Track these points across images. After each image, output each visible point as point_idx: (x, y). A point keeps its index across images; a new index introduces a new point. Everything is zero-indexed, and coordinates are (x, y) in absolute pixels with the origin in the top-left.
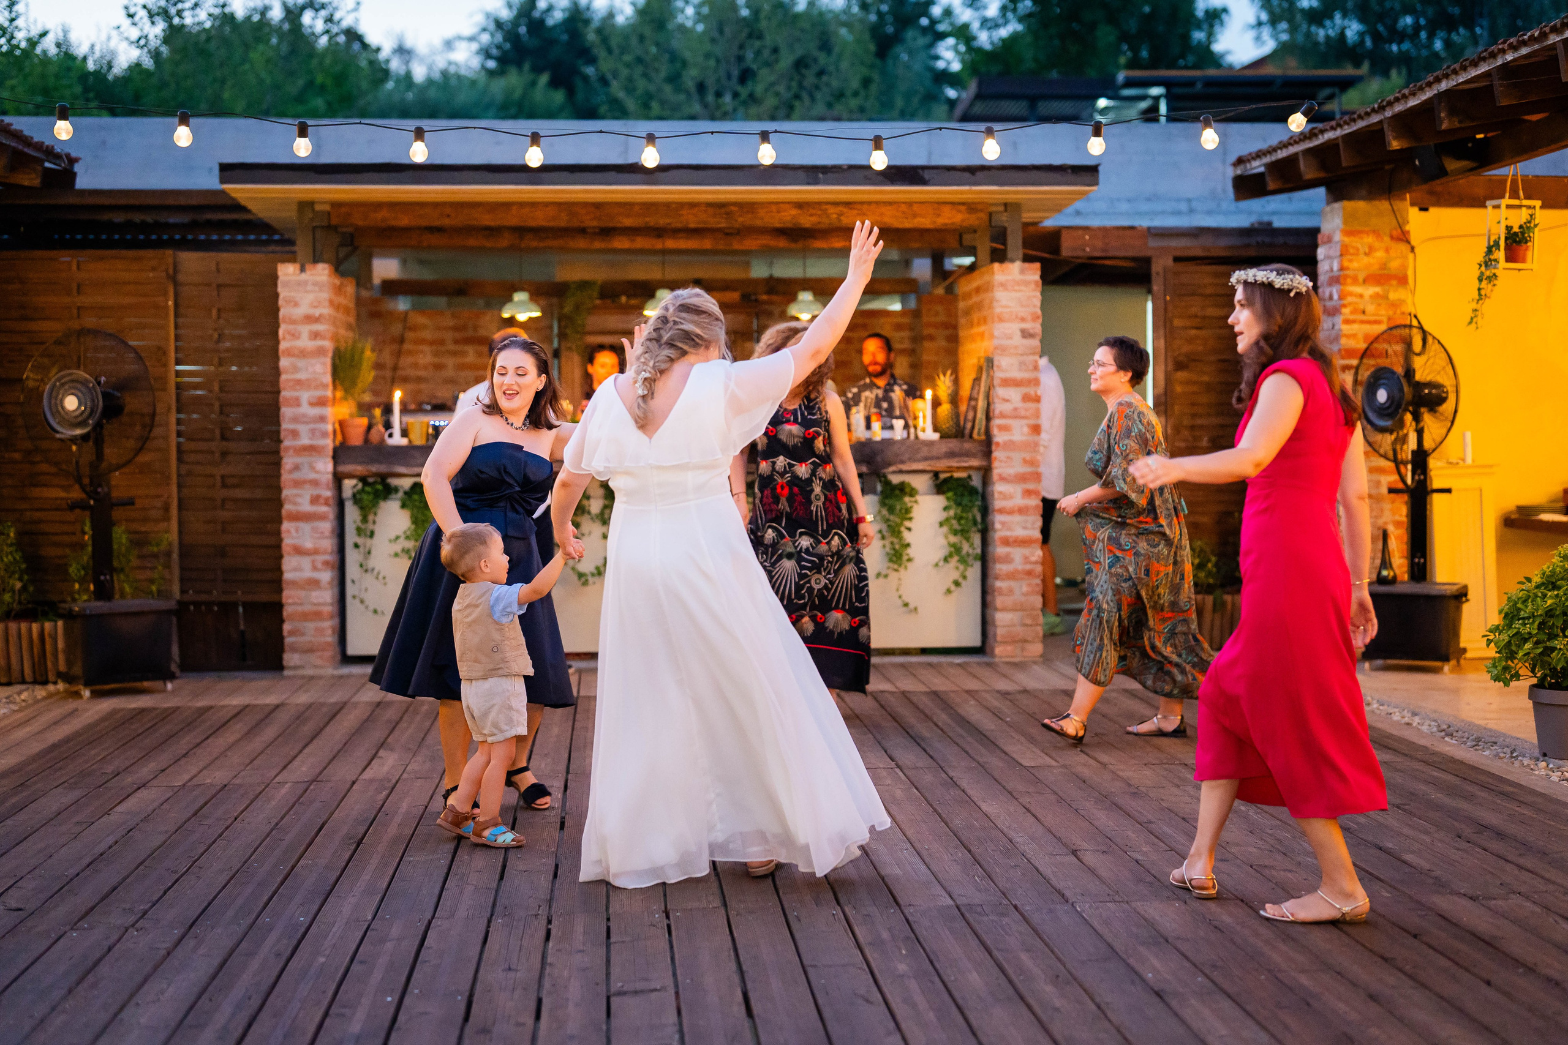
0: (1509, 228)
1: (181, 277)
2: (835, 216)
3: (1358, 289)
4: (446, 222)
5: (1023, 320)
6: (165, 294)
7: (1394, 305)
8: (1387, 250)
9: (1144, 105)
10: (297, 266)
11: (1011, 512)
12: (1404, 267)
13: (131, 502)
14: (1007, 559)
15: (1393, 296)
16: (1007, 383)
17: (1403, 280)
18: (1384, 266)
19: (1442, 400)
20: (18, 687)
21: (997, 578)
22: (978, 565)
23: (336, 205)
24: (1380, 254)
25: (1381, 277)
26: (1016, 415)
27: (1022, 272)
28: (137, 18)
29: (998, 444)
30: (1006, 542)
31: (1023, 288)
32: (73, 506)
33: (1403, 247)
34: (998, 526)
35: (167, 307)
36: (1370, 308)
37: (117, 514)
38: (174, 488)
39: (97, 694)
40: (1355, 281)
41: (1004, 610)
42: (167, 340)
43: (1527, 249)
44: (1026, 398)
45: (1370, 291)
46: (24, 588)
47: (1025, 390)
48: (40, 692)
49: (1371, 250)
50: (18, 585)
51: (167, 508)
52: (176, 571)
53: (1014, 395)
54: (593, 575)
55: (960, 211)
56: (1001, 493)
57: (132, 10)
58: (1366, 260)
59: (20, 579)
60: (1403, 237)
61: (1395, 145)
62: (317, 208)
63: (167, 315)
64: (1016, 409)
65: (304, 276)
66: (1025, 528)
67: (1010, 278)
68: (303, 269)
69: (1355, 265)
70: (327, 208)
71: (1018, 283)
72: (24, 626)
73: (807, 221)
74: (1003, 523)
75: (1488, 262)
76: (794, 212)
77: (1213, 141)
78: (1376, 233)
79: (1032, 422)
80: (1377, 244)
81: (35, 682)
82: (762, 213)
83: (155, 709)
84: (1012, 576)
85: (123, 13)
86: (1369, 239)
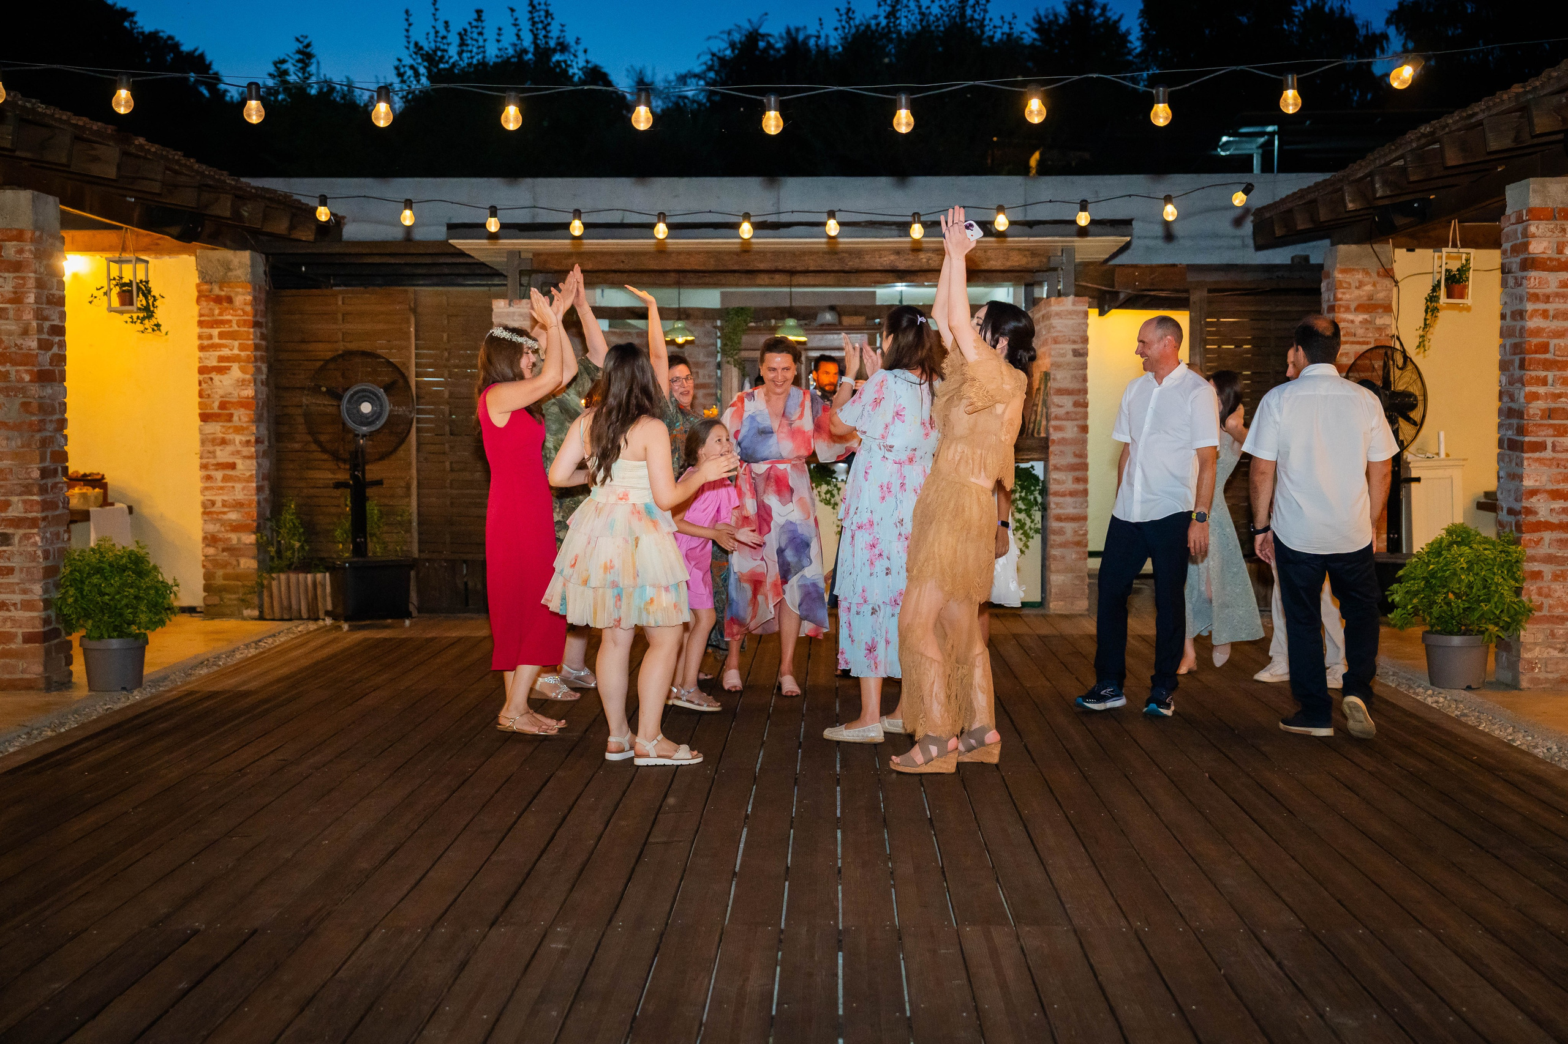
0: (1448, 271)
1: (419, 310)
2: (924, 260)
3: (1350, 317)
4: (621, 266)
5: (1074, 342)
6: (408, 322)
7: (1380, 329)
8: (1374, 285)
9: (1262, 140)
10: (507, 301)
11: (1063, 495)
12: (1389, 298)
13: (379, 483)
14: (1061, 532)
15: (1379, 322)
16: (1060, 392)
17: (1388, 309)
18: (1370, 298)
19: (1413, 407)
20: (297, 622)
21: (1052, 547)
22: (1038, 538)
23: (537, 254)
24: (1368, 288)
25: (1369, 307)
26: (1068, 417)
27: (1074, 304)
28: (405, 78)
29: (1054, 441)
30: (1059, 518)
31: (1074, 317)
32: (338, 485)
33: (1387, 282)
34: (1052, 506)
35: (408, 333)
36: (1360, 332)
37: (370, 492)
38: (414, 472)
39: (352, 629)
40: (1347, 309)
41: (1058, 571)
42: (409, 358)
43: (1464, 287)
44: (1076, 404)
45: (1360, 317)
46: (302, 547)
47: (1076, 398)
48: (312, 626)
49: (1361, 285)
50: (297, 545)
51: (408, 487)
52: (415, 535)
53: (1067, 402)
55: (1025, 256)
56: (1055, 480)
57: (402, 70)
58: (1357, 292)
59: (299, 541)
60: (1388, 273)
61: (1351, 206)
62: (523, 255)
63: (409, 338)
64: (1067, 413)
65: (512, 309)
66: (1075, 508)
67: (1062, 308)
68: (510, 305)
69: (1348, 296)
70: (530, 256)
71: (1070, 313)
72: (301, 576)
73: (902, 264)
74: (1057, 504)
75: (1432, 298)
76: (892, 257)
78: (1366, 272)
79: (1080, 423)
80: (1367, 279)
81: (309, 619)
82: (867, 258)
83: (394, 639)
84: (1063, 545)
85: (394, 72)
86: (1360, 276)
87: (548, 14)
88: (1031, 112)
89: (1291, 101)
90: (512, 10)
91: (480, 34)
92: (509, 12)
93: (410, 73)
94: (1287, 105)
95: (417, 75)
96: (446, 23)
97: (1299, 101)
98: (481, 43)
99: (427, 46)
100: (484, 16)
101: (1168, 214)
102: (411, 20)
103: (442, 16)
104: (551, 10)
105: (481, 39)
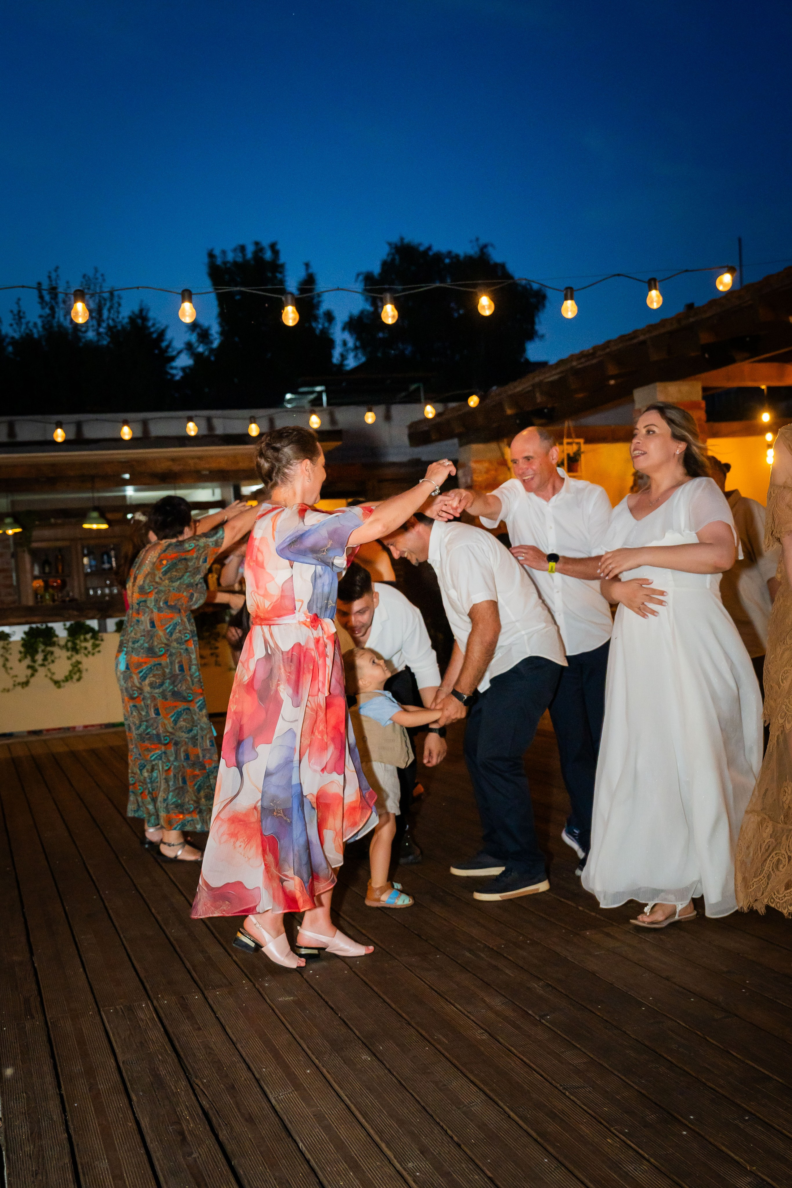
0: (568, 455)
8: (494, 470)
9: (311, 397)
18: (493, 478)
24: (490, 472)
43: (578, 465)
49: (486, 470)
54: (63, 681)
61: (509, 412)
69: (478, 478)
73: (176, 468)
76: (169, 463)
77: (432, 413)
78: (488, 461)
80: (491, 467)
86: (484, 464)
88: (483, 307)
89: (655, 299)
94: (652, 302)
97: (661, 299)
101: (428, 413)
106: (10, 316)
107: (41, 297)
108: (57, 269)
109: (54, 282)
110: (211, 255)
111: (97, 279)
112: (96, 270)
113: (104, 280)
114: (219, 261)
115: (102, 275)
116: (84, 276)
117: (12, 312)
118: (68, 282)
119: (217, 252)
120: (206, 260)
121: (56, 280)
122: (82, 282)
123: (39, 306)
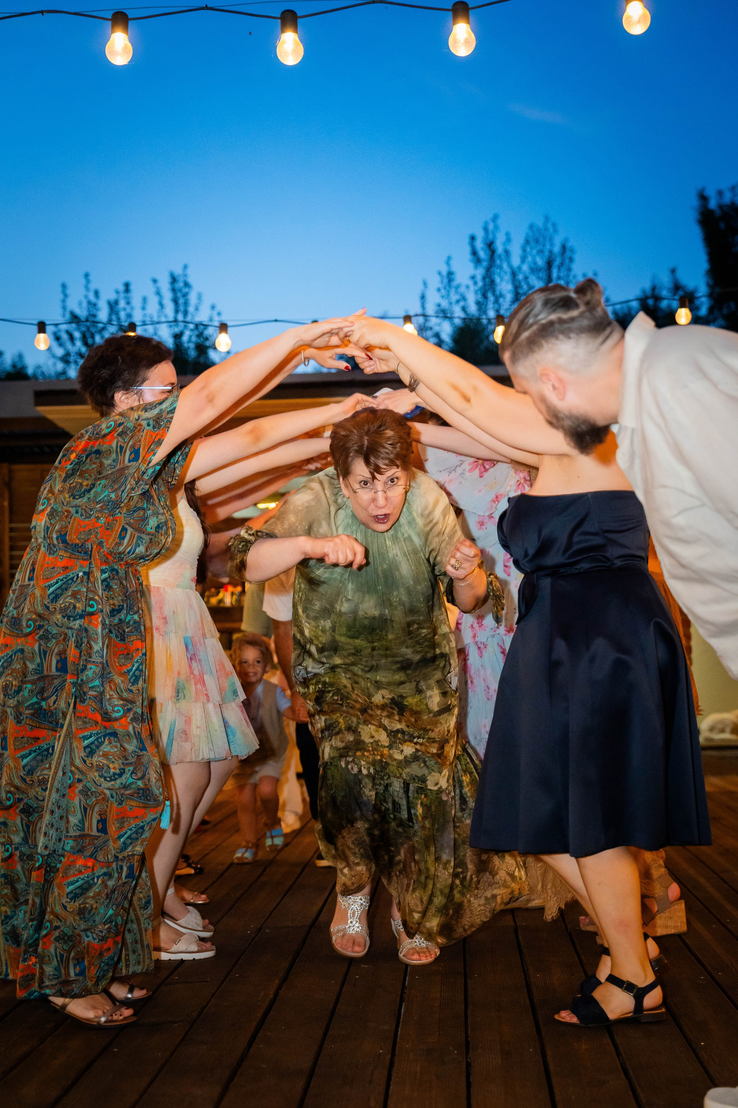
1: (14, 485)
6: (3, 497)
35: (3, 506)
87: (187, 284)
90: (155, 281)
91: (128, 303)
92: (151, 283)
93: (65, 337)
95: (72, 338)
96: (97, 293)
98: (128, 310)
99: (82, 313)
100: (132, 287)
102: (68, 292)
103: (93, 286)
104: (190, 280)
105: (128, 308)
106: (438, 278)
107: (474, 253)
108: (495, 218)
109: (491, 237)
110: (703, 198)
111: (546, 229)
112: (547, 219)
113: (555, 231)
114: (713, 204)
115: (554, 225)
116: (531, 227)
117: (440, 273)
118: (507, 234)
119: (711, 193)
120: (695, 202)
121: (493, 233)
122: (527, 235)
123: (471, 265)
